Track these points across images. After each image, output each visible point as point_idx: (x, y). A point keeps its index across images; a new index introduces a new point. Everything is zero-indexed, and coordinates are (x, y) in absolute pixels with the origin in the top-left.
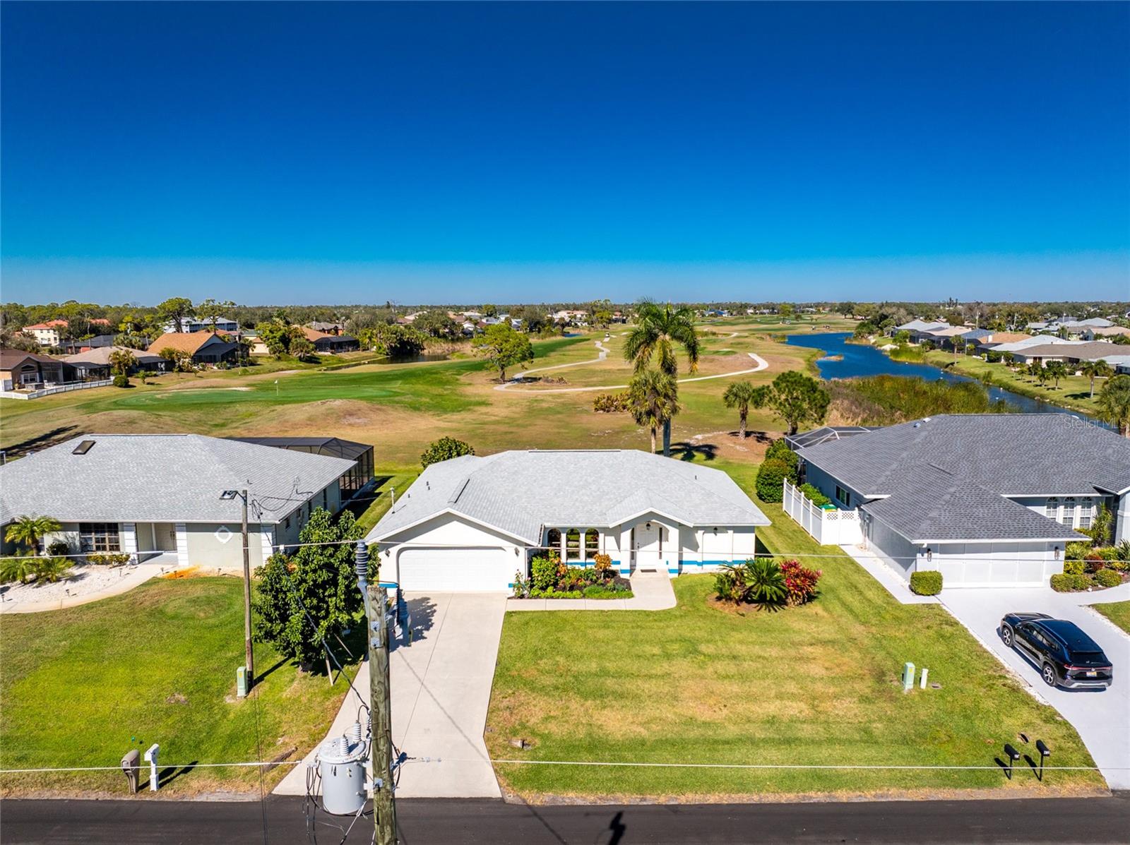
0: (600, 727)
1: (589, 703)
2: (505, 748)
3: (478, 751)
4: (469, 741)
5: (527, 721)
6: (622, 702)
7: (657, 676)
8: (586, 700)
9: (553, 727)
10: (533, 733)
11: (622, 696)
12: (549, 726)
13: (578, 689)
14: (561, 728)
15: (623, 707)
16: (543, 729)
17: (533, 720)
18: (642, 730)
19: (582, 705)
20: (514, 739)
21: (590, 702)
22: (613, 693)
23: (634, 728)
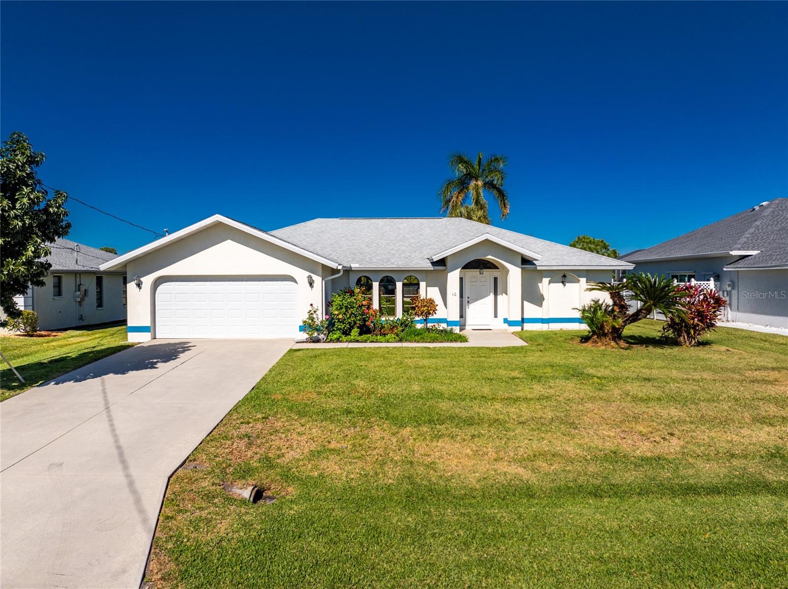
0: (431, 466)
1: (406, 432)
2: (209, 497)
3: (138, 501)
4: (131, 484)
5: (279, 457)
6: (472, 430)
7: (526, 399)
8: (401, 426)
9: (331, 466)
10: (287, 476)
11: (470, 422)
12: (324, 464)
13: (388, 414)
14: (348, 468)
15: (473, 436)
16: (309, 470)
17: (290, 455)
18: (521, 471)
19: (394, 434)
20: (240, 483)
21: (408, 429)
22: (452, 418)
23: (502, 467)
